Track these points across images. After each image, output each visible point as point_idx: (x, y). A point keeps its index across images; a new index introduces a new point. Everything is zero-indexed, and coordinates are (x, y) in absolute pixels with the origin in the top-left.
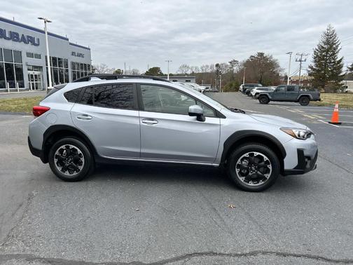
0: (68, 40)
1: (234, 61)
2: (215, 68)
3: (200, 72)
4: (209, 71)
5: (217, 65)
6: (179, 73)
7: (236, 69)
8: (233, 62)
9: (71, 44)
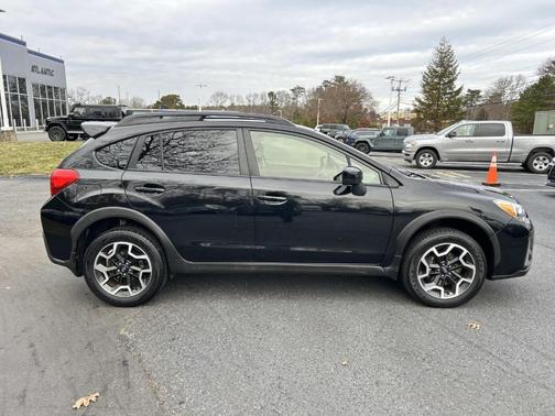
0: (24, 44)
1: (299, 88)
2: (268, 100)
3: (246, 104)
4: (258, 102)
5: (271, 94)
6: (211, 105)
7: (302, 100)
8: (298, 90)
9: (30, 52)
